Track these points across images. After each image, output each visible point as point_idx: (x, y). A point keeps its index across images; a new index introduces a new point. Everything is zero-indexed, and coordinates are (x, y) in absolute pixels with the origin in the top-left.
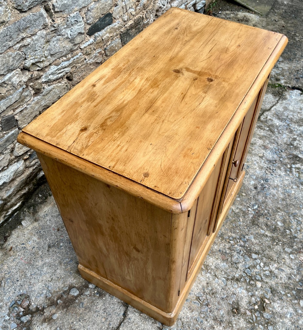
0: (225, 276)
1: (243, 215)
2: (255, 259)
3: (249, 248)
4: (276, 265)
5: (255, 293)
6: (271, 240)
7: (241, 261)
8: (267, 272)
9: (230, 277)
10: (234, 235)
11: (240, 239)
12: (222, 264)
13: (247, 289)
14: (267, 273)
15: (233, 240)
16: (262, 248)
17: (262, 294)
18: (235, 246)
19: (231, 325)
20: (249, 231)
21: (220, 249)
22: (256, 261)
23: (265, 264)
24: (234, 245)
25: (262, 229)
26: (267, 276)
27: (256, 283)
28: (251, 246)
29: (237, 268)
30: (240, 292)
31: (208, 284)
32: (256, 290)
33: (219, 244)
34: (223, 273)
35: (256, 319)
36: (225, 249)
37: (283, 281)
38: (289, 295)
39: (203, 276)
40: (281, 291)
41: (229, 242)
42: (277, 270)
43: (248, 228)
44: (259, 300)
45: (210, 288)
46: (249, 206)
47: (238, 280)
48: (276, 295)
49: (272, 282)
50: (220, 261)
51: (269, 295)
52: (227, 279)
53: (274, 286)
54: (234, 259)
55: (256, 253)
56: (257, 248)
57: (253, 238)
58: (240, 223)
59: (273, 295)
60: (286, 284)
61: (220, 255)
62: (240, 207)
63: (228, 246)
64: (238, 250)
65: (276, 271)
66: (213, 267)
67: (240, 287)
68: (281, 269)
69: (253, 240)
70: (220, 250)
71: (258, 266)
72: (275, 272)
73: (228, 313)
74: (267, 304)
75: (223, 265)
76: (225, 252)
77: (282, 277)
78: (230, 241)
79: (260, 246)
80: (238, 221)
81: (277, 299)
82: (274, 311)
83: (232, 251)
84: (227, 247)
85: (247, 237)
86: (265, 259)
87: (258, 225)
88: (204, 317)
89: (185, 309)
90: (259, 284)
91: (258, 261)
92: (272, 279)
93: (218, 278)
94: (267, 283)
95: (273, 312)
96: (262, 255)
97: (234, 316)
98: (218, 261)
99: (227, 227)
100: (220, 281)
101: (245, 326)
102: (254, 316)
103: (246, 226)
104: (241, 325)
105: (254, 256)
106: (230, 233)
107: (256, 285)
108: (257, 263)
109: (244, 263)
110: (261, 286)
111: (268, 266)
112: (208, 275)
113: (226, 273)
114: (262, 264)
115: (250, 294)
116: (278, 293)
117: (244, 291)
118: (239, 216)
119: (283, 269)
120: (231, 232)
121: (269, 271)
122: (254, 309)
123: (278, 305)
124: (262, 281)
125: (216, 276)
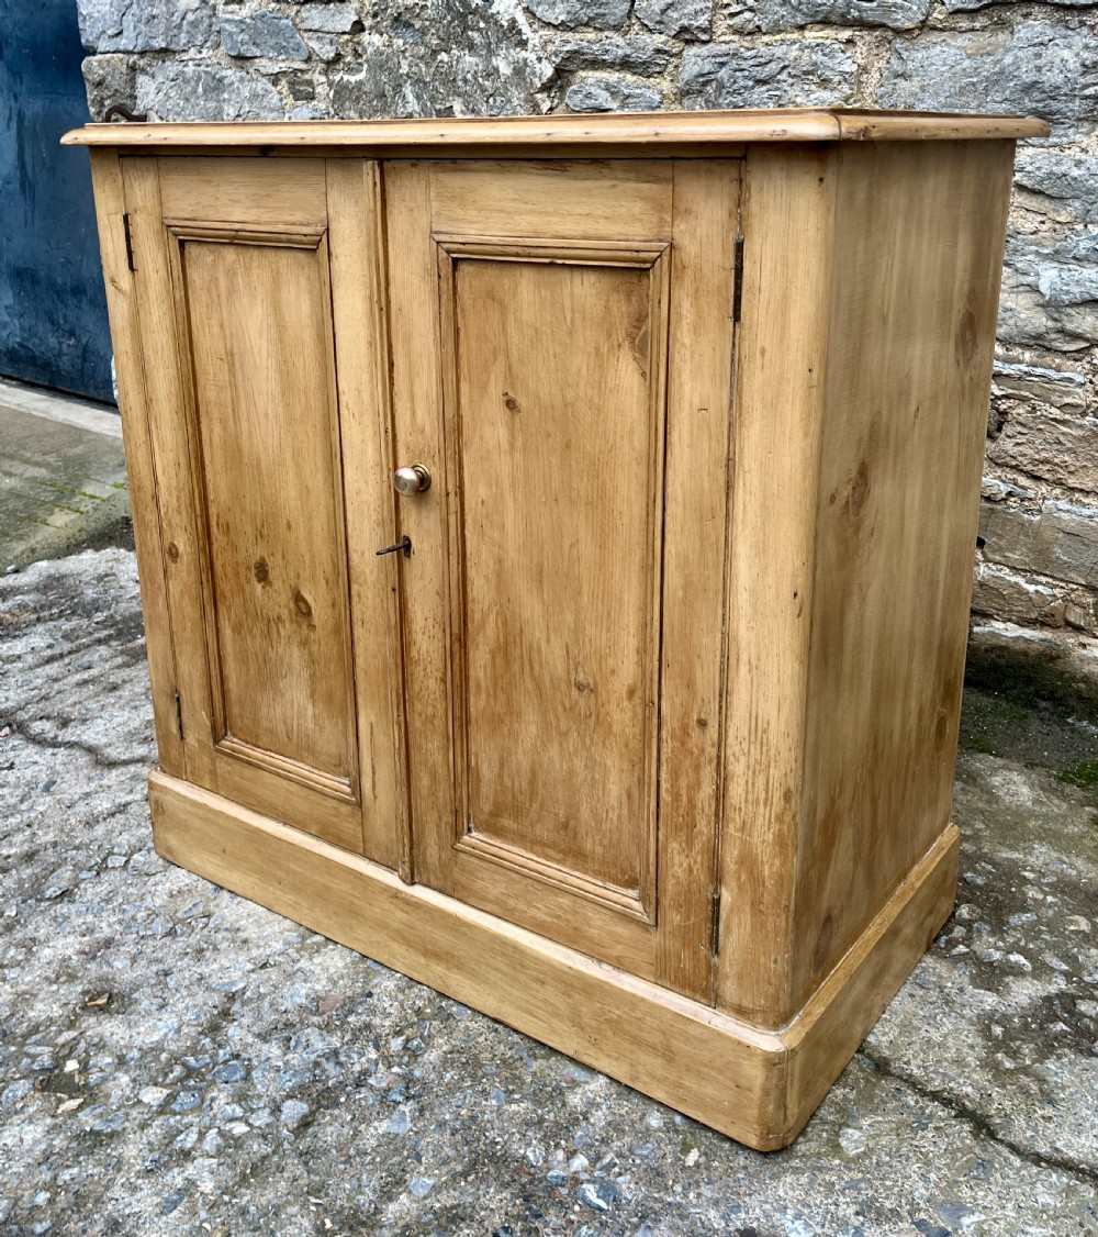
0: (248, 994)
1: (541, 1121)
2: (276, 1110)
3: (342, 1100)
4: (207, 1186)
5: (126, 1072)
6: (357, 1210)
7: (290, 1056)
8: (194, 1137)
9: (236, 1007)
10: (432, 1056)
11: (408, 1080)
12: (303, 992)
13: (157, 1048)
14: (189, 1139)
15: (405, 1048)
16: (326, 1152)
17: (108, 1096)
18: (371, 1049)
19: (62, 979)
20: (442, 1125)
21: (375, 997)
22: (267, 1110)
23: (238, 1143)
24: (377, 1047)
25: (436, 1189)
26: (172, 1135)
27: (165, 1086)
28: (348, 1110)
29: (264, 1037)
30: (161, 1024)
31: (245, 941)
32: (134, 1081)
33: (401, 996)
34: (262, 990)
35: (28, 1055)
36: (372, 1011)
37: (117, 1192)
38: (42, 1198)
39: (282, 933)
40: (75, 1171)
41: (398, 1033)
42: (179, 1182)
43: (458, 1125)
44: (94, 1078)
45: (224, 945)
46: (606, 1160)
47: (213, 1029)
48: (74, 1145)
49: (133, 1150)
50: (318, 987)
51: (88, 1120)
52: (232, 998)
53: (115, 1149)
54: (312, 1034)
55: (305, 1123)
56: (329, 1129)
57: (394, 1129)
58: (497, 1098)
59: (81, 1137)
60: (98, 1200)
61: (349, 993)
62: (599, 1117)
63: (383, 1024)
64: (349, 1056)
65: (176, 1178)
66: (303, 963)
67: (178, 1031)
68: (175, 1205)
69: (383, 1127)
70: (370, 995)
71: (239, 1112)
72: (176, 1170)
73: (107, 980)
74: (60, 1101)
75: (298, 994)
76: (351, 1012)
77: (139, 1195)
78: (403, 1038)
79: (340, 1150)
80: (509, 1093)
81: (50, 1146)
82: (16, 1119)
83: (354, 1034)
84: (377, 1021)
85: (407, 1108)
86: (258, 1148)
87: (465, 1175)
88: (134, 918)
89: (187, 881)
90: (153, 1096)
91: (262, 1119)
92: (151, 1151)
93: (253, 971)
94: (143, 1126)
95: (16, 1113)
96: (286, 1146)
97: (84, 993)
98: (324, 982)
99: (481, 1039)
100: (236, 975)
101: (32, 1014)
102: (47, 1049)
103: (473, 1118)
104: (39, 1006)
105: (294, 1110)
106: (445, 1048)
107: (156, 1085)
108: (253, 1111)
109: (280, 1064)
110: (145, 1100)
111: (219, 1152)
112: (278, 946)
113: (261, 997)
114: (239, 1129)
115: (135, 1054)
116: (78, 1155)
117: (156, 1038)
118: (539, 1103)
119: (175, 1213)
120: (451, 1052)
121: (193, 1148)
122: (68, 1057)
123: (28, 1138)
124: (164, 1108)
125: (264, 966)
